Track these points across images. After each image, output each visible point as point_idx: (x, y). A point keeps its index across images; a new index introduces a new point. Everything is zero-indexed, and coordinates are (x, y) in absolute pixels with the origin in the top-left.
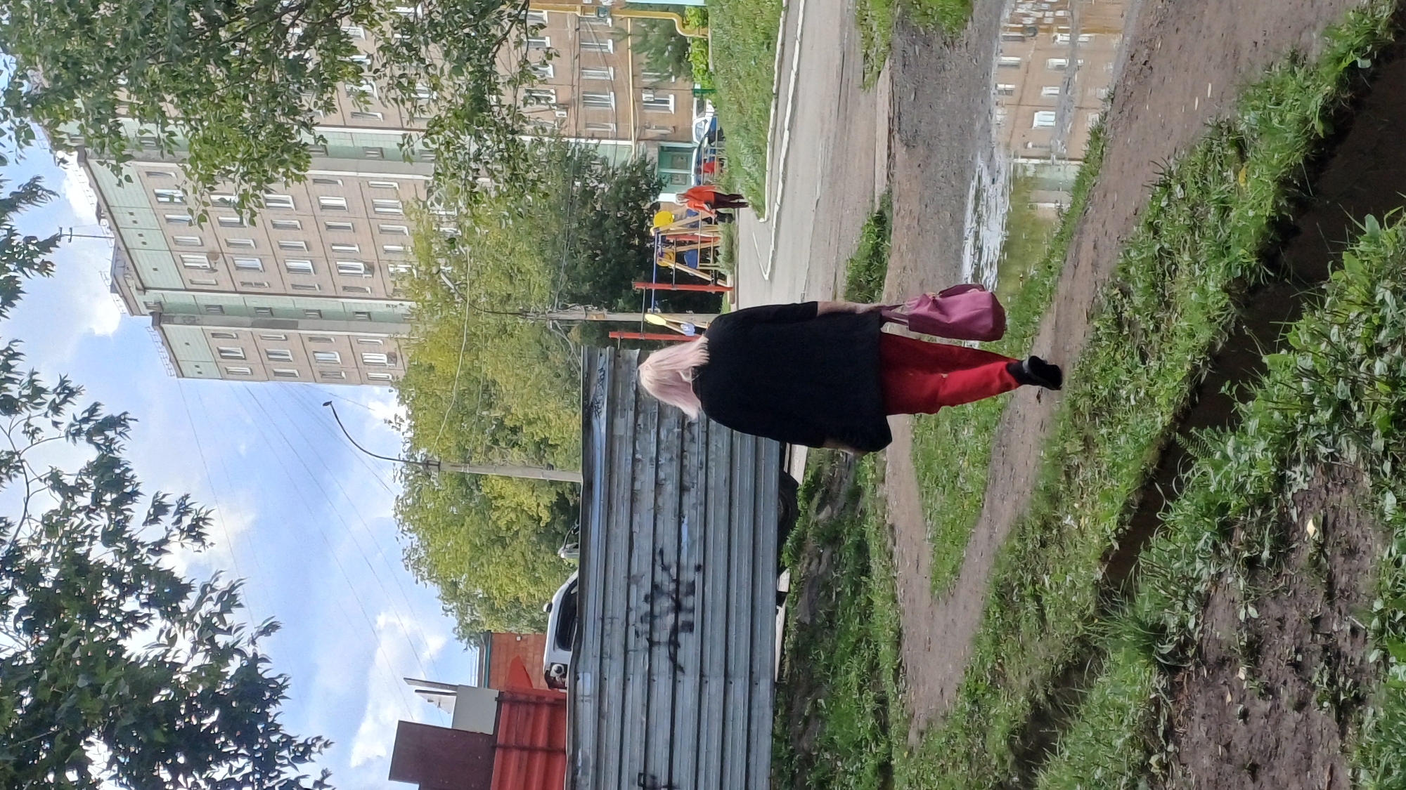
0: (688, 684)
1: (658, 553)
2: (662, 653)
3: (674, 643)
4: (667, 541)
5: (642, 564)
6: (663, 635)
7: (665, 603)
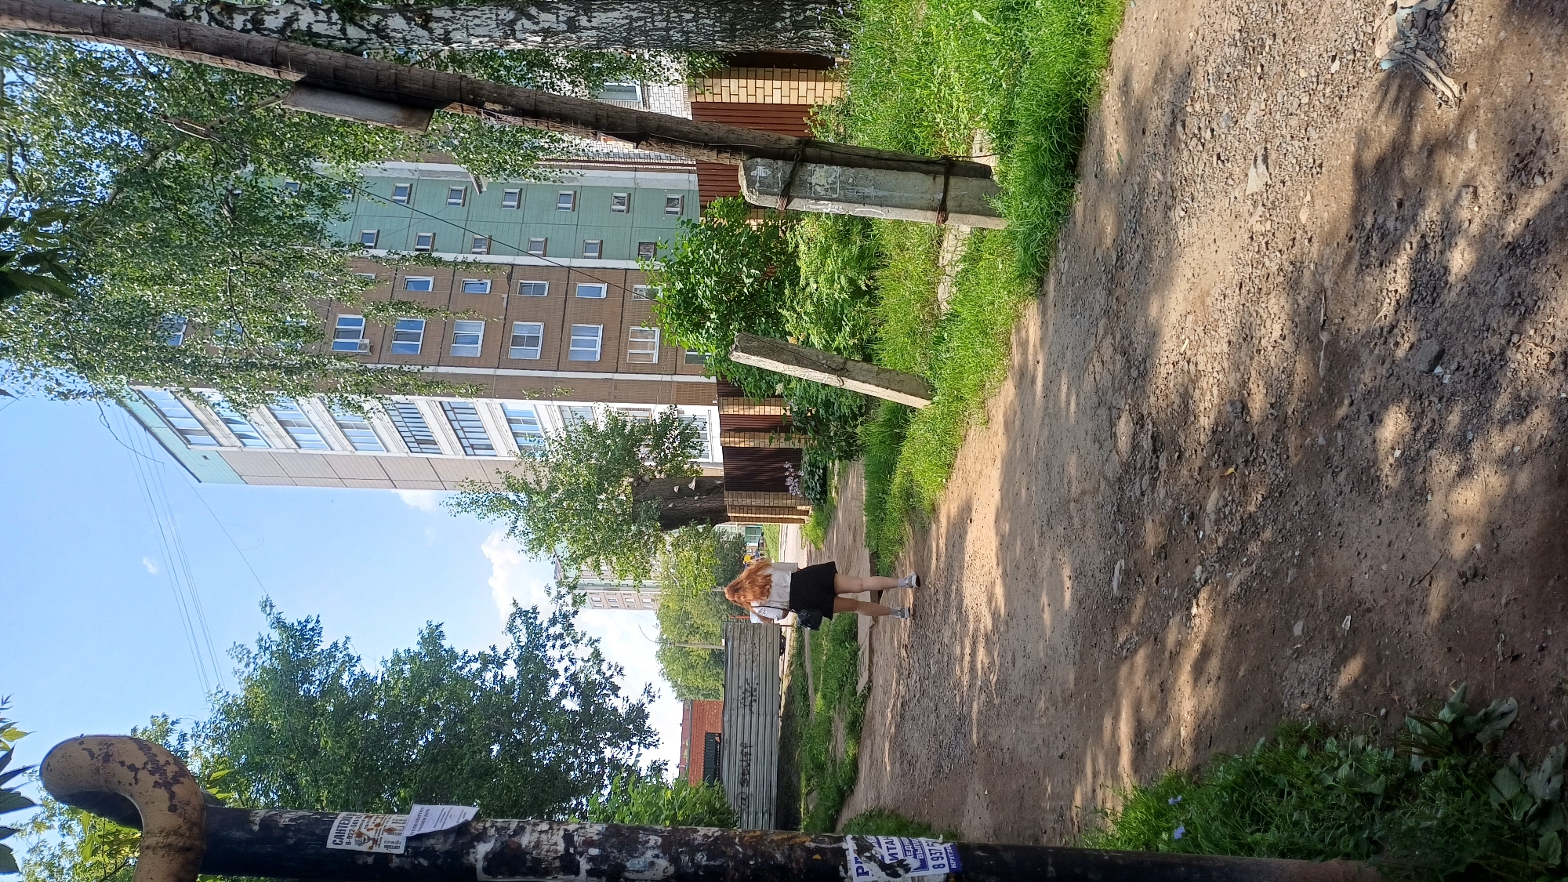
0: (754, 717)
1: (746, 680)
2: (747, 708)
3: (751, 705)
4: (748, 676)
5: (741, 683)
6: (747, 703)
7: (748, 694)
